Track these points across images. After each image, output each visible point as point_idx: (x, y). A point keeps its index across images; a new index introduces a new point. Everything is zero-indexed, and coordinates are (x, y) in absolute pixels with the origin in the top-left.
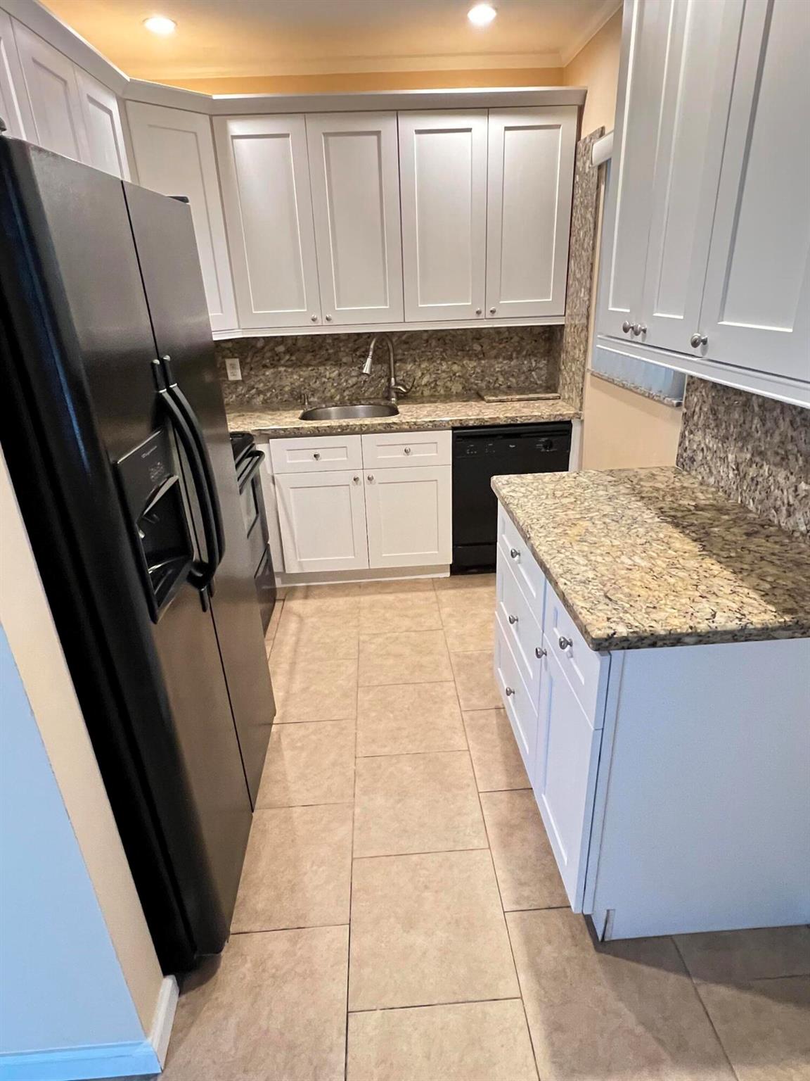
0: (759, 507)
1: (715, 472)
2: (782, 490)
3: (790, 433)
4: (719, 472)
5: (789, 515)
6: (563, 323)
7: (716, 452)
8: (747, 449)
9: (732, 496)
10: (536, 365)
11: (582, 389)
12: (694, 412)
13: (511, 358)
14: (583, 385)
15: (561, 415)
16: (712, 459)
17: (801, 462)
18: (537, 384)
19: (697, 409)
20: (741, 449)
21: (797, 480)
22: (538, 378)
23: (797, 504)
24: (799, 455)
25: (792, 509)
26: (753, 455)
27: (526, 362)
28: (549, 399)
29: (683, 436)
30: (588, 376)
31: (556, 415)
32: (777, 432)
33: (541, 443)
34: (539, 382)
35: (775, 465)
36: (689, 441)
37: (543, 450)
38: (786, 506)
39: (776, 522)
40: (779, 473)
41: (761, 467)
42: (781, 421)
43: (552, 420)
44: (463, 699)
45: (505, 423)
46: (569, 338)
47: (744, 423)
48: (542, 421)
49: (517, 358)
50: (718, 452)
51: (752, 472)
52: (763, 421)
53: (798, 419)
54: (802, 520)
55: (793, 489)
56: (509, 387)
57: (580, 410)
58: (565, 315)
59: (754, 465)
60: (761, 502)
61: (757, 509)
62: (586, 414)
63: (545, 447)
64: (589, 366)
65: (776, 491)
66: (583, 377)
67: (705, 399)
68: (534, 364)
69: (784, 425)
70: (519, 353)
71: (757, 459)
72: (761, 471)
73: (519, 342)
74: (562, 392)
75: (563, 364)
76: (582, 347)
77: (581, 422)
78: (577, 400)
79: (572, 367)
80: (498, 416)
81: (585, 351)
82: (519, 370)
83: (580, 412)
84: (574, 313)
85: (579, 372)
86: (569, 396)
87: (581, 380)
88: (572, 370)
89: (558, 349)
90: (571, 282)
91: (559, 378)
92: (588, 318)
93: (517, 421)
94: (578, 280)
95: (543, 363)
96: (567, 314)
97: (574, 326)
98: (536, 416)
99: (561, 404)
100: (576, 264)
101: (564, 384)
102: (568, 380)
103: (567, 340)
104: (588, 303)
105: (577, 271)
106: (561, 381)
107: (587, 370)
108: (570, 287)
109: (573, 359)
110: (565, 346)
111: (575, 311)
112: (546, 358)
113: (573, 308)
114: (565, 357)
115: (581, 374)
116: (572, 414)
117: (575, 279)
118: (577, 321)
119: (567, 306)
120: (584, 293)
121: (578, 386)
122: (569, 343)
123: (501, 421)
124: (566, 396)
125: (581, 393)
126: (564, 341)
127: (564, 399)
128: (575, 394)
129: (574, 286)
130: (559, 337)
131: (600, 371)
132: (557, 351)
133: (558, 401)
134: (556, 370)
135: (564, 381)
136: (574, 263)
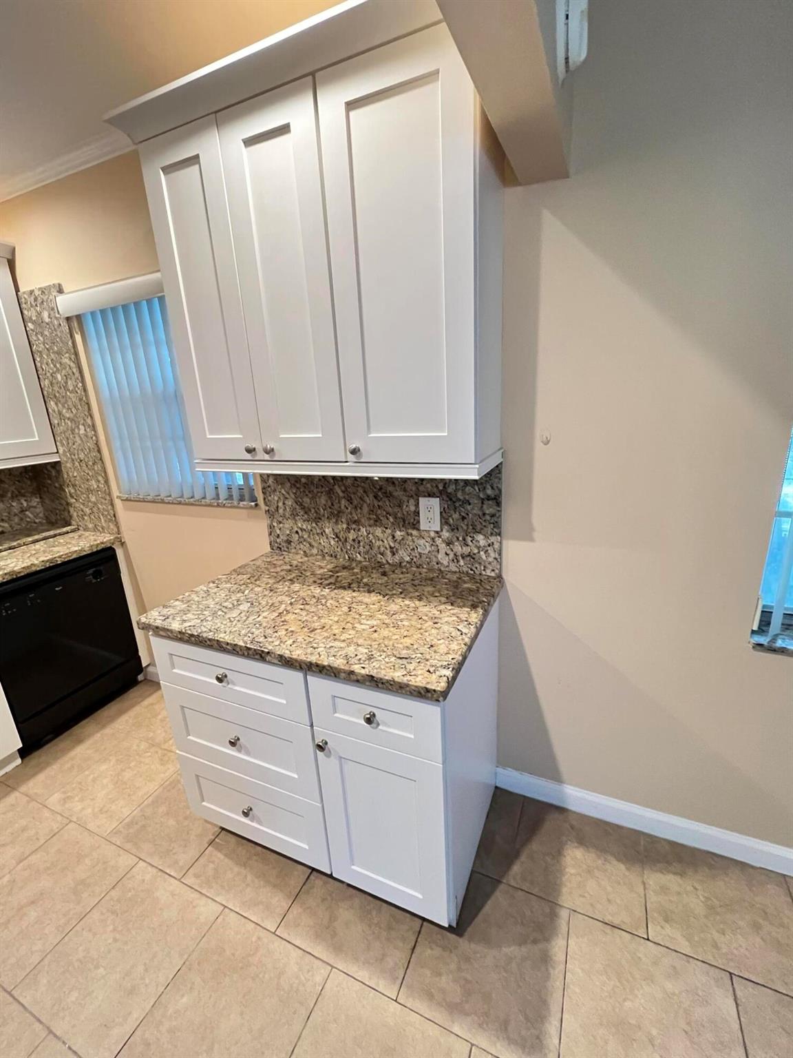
0: (366, 556)
1: (314, 543)
2: (382, 541)
3: (376, 503)
4: (320, 543)
5: (394, 554)
6: (59, 460)
7: (311, 530)
8: (342, 522)
9: (338, 557)
10: (28, 505)
11: (114, 516)
12: (278, 507)
14: (114, 511)
15: (102, 543)
16: (309, 537)
17: (391, 520)
19: (280, 504)
20: (336, 523)
21: (392, 531)
22: (35, 517)
23: (397, 546)
24: (388, 516)
25: (394, 550)
26: (348, 524)
28: (68, 533)
29: (271, 527)
30: (118, 503)
31: (97, 545)
32: (365, 505)
33: (89, 575)
34: (37, 521)
35: (370, 526)
36: (280, 529)
37: (94, 581)
38: (389, 550)
39: (384, 561)
40: (375, 530)
41: (359, 530)
42: (366, 498)
43: (95, 550)
44: (169, 867)
45: (43, 568)
46: (71, 472)
47: (332, 504)
48: (85, 553)
50: (314, 530)
51: (352, 535)
52: (350, 501)
53: (380, 494)
54: (405, 554)
55: (391, 537)
57: (119, 534)
58: (58, 452)
59: (352, 531)
60: (367, 552)
61: (365, 558)
62: (127, 536)
63: (95, 578)
64: (115, 492)
65: (377, 542)
66: (112, 505)
67: (287, 496)
68: (25, 504)
69: (369, 499)
71: (354, 526)
72: (360, 534)
74: (80, 523)
75: (72, 497)
76: (100, 478)
77: (123, 544)
78: (112, 526)
79: (89, 498)
80: (32, 563)
81: (107, 481)
82: (9, 513)
83: (119, 536)
84: (74, 449)
85: (103, 501)
86: (95, 525)
87: (110, 507)
88: (90, 501)
89: (57, 485)
90: (56, 422)
91: (69, 512)
92: (99, 451)
93: (57, 561)
94: (69, 419)
95: (35, 501)
96: (61, 451)
97: (78, 460)
98: (76, 551)
99: (87, 534)
100: (60, 405)
101: (82, 515)
102: (88, 511)
103: (71, 474)
104: (94, 438)
105: (64, 411)
106: (75, 514)
107: (115, 497)
108: (56, 426)
109: (89, 490)
110: (70, 481)
111: (74, 447)
112: (38, 496)
113: (70, 444)
114: (73, 491)
115: (107, 502)
116: (111, 540)
117: (62, 418)
118: (82, 456)
119: (58, 443)
120: (85, 430)
121: (106, 513)
122: (75, 477)
123: (38, 567)
124: (91, 526)
125: (114, 519)
126: (66, 476)
127: (86, 529)
128: (105, 521)
129: (63, 424)
130: (54, 473)
131: (139, 495)
132: (55, 487)
133: (80, 532)
134: (61, 504)
135: (81, 513)
136: (56, 404)
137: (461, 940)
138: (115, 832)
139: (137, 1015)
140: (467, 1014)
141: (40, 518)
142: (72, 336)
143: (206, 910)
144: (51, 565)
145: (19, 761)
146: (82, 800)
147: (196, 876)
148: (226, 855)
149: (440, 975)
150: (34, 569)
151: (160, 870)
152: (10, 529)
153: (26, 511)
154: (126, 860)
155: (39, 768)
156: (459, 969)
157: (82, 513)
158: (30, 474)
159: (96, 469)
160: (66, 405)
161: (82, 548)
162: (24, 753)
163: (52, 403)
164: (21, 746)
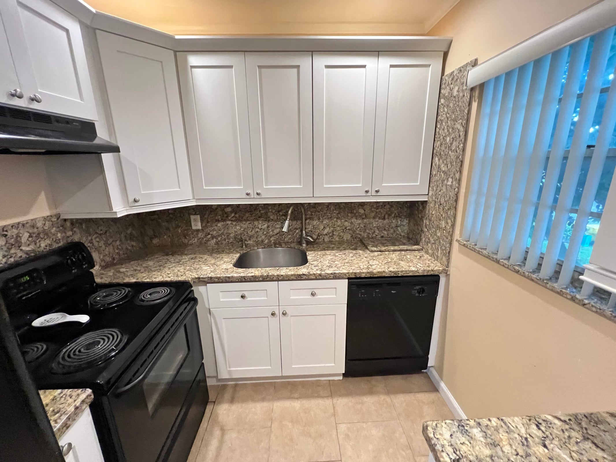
6: (427, 200)
10: (401, 223)
11: (449, 252)
14: (450, 249)
15: (432, 270)
28: (415, 250)
30: (455, 245)
31: (428, 271)
33: (415, 290)
34: (402, 234)
37: (417, 295)
43: (425, 274)
45: (389, 276)
46: (432, 210)
48: (418, 274)
57: (447, 267)
58: (428, 195)
62: (452, 270)
63: (419, 293)
64: (457, 235)
66: (451, 244)
68: (399, 223)
74: (424, 246)
75: (426, 228)
76: (449, 221)
77: (448, 275)
78: (444, 259)
79: (436, 232)
81: (453, 226)
82: (389, 226)
83: (447, 269)
84: (439, 194)
85: (445, 238)
86: (433, 253)
87: (448, 245)
88: (436, 235)
89: (420, 216)
90: (434, 173)
91: (421, 236)
92: (456, 201)
94: (443, 172)
95: (406, 222)
96: (430, 194)
97: (439, 204)
98: (413, 271)
99: (426, 256)
100: (441, 161)
102: (432, 241)
103: (431, 212)
104: (456, 189)
105: (442, 166)
106: (424, 239)
107: (455, 240)
108: (434, 175)
109: (438, 227)
110: (428, 216)
112: (408, 219)
113: (438, 191)
114: (428, 223)
115: (447, 240)
116: (439, 270)
117: (439, 171)
118: (442, 201)
119: (430, 188)
120: (452, 182)
121: (444, 248)
122: (433, 215)
123: (387, 274)
124: (430, 251)
125: (448, 255)
126: (427, 212)
127: (427, 252)
128: (441, 253)
129: (438, 175)
130: (421, 208)
131: (476, 245)
133: (423, 253)
134: (418, 229)
136: (439, 160)
142: (470, 104)
145: (341, 378)
153: (399, 227)
157: (428, 241)
158: (408, 204)
159: (449, 213)
160: (445, 162)
161: (418, 270)
162: (344, 375)
163: (437, 159)
164: (344, 372)
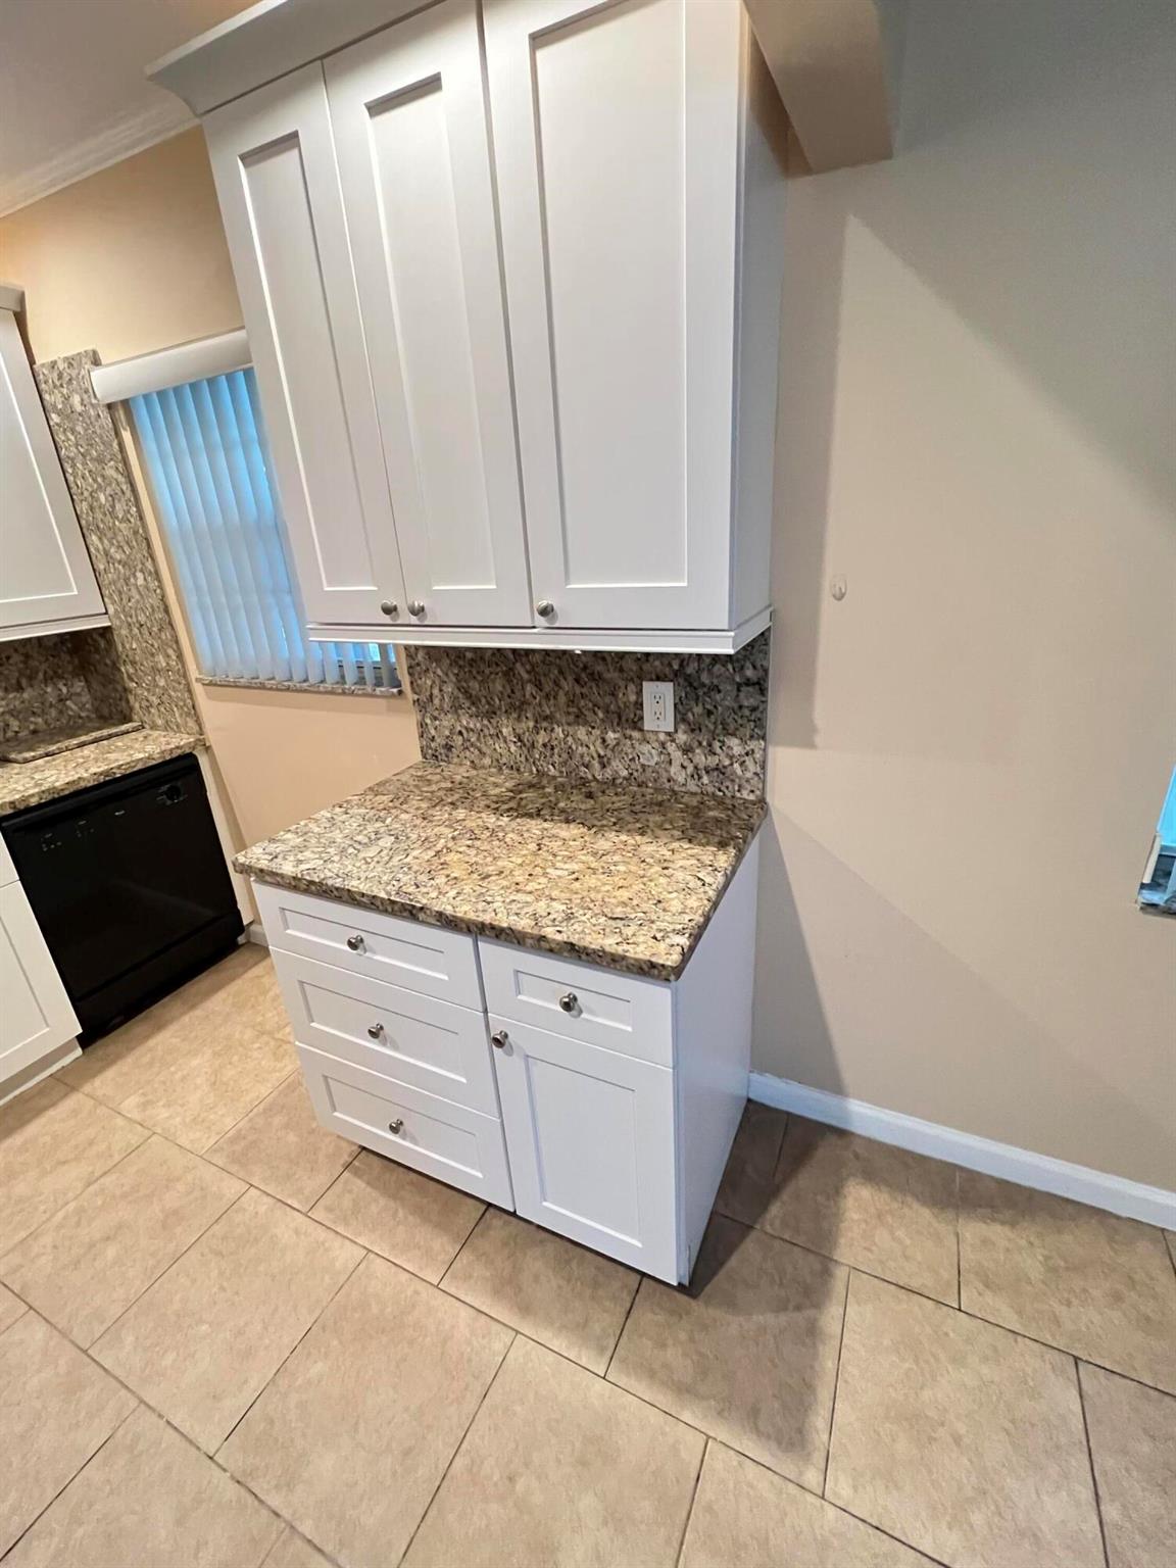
0: (564, 769)
1: (484, 749)
2: (587, 746)
3: (578, 690)
4: (495, 749)
5: (604, 766)
6: (110, 624)
7: (482, 730)
8: (527, 718)
9: (522, 770)
10: (68, 691)
11: (194, 707)
12: (431, 695)
13: (20, 688)
14: (193, 701)
15: (177, 748)
16: (478, 739)
17: (601, 715)
18: (80, 717)
19: (436, 691)
20: (519, 719)
21: (602, 732)
22: (81, 709)
23: (609, 753)
24: (596, 709)
25: (605, 760)
26: (536, 722)
27: (49, 690)
28: (128, 732)
29: (422, 725)
30: (198, 689)
31: (171, 750)
32: (561, 693)
33: (161, 794)
34: (83, 714)
35: (569, 724)
36: (435, 729)
37: (169, 802)
38: (597, 759)
39: (590, 777)
40: (576, 731)
41: (552, 730)
42: (562, 681)
43: (168, 758)
44: (290, 1196)
45: (96, 783)
46: (128, 643)
47: (513, 692)
48: (154, 762)
49: (32, 686)
50: (486, 731)
51: (542, 738)
52: (539, 686)
53: (583, 675)
54: (621, 766)
55: (600, 740)
56: (34, 732)
57: (201, 735)
58: (106, 613)
59: (542, 732)
60: (565, 763)
61: (561, 772)
62: (212, 738)
63: (171, 798)
64: (193, 673)
65: (580, 748)
66: (190, 691)
67: (445, 679)
68: (64, 690)
69: (567, 685)
70: (31, 678)
71: (545, 724)
72: (554, 735)
73: (25, 662)
74: (145, 719)
75: (132, 680)
76: (170, 652)
77: (208, 749)
78: (191, 723)
79: (155, 680)
80: (79, 775)
81: (180, 656)
82: (43, 703)
83: (202, 737)
84: (131, 607)
85: (177, 685)
86: (167, 722)
87: (186, 695)
88: (157, 686)
89: (108, 662)
90: (102, 567)
91: (128, 702)
92: (167, 610)
93: (115, 773)
94: (120, 562)
95: (79, 686)
96: (111, 611)
97: (137, 625)
98: (141, 759)
99: (156, 733)
100: (106, 541)
101: (148, 707)
102: (155, 701)
103: (128, 646)
104: (158, 591)
105: (112, 550)
106: (137, 705)
107: (194, 680)
108: (103, 572)
109: (156, 670)
110: (127, 656)
111: (130, 604)
112: (82, 678)
113: (125, 601)
114: (131, 671)
115: (182, 686)
116: (190, 743)
117: (111, 561)
118: (142, 618)
119: (106, 600)
120: (145, 579)
121: (181, 704)
122: (135, 649)
123: (89, 781)
124: (160, 722)
125: (193, 712)
126: (120, 648)
127: (154, 727)
128: (181, 715)
129: (112, 571)
130: (103, 644)
131: (227, 677)
132: (106, 665)
133: (145, 732)
134: (116, 690)
135: (144, 703)
136: (100, 539)
137: (693, 1303)
138: (214, 1150)
139: (255, 1383)
140: (703, 1398)
141: (88, 710)
142: (117, 434)
143: (344, 1255)
144: (107, 779)
145: (79, 1052)
146: (168, 1105)
147: (329, 1209)
148: (368, 1183)
149: (663, 1346)
150: (83, 784)
151: (280, 1201)
152: (45, 727)
153: (67, 700)
154: (232, 1187)
155: (109, 1062)
156: (692, 1340)
157: (147, 704)
158: (69, 645)
159: (164, 638)
160: (115, 542)
161: (150, 755)
162: (85, 1041)
163: (94, 538)
164: (80, 1031)
